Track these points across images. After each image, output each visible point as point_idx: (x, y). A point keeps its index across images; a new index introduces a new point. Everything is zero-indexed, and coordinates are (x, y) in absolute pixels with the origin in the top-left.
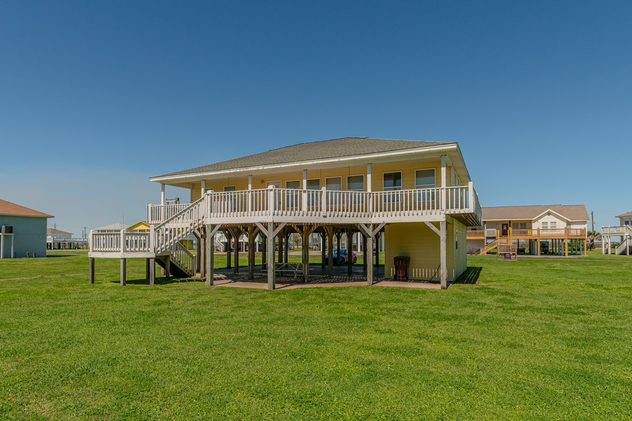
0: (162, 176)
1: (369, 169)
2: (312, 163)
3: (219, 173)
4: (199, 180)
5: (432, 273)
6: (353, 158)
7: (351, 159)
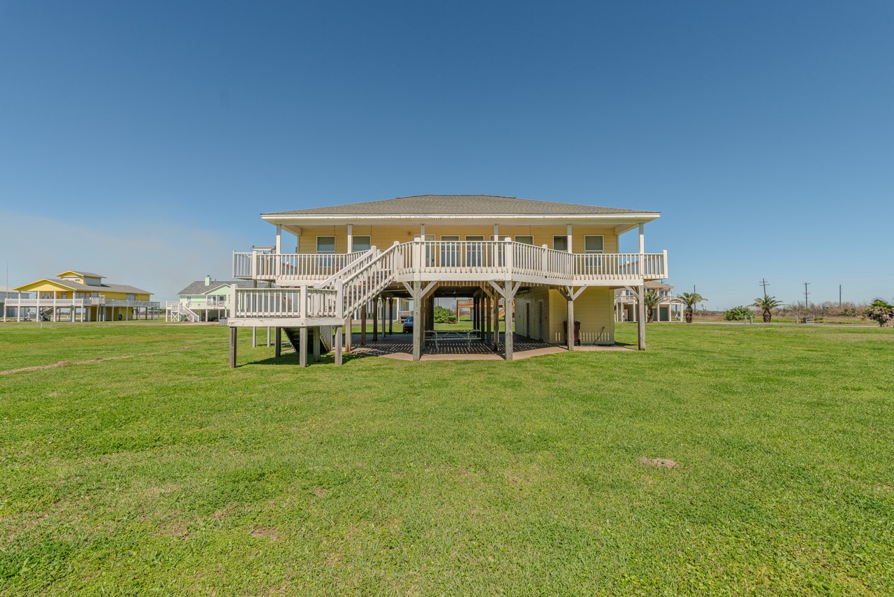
0: (278, 214)
1: (569, 229)
2: (512, 217)
3: (383, 217)
4: (344, 224)
5: (595, 336)
6: (559, 217)
7: (557, 217)
